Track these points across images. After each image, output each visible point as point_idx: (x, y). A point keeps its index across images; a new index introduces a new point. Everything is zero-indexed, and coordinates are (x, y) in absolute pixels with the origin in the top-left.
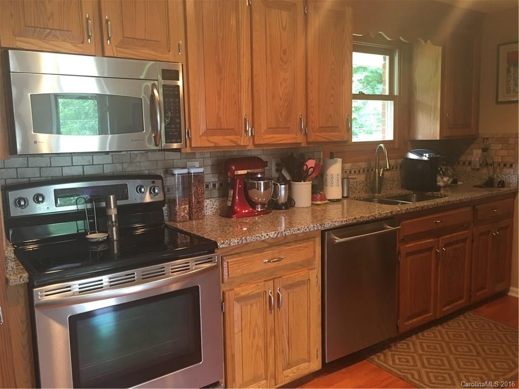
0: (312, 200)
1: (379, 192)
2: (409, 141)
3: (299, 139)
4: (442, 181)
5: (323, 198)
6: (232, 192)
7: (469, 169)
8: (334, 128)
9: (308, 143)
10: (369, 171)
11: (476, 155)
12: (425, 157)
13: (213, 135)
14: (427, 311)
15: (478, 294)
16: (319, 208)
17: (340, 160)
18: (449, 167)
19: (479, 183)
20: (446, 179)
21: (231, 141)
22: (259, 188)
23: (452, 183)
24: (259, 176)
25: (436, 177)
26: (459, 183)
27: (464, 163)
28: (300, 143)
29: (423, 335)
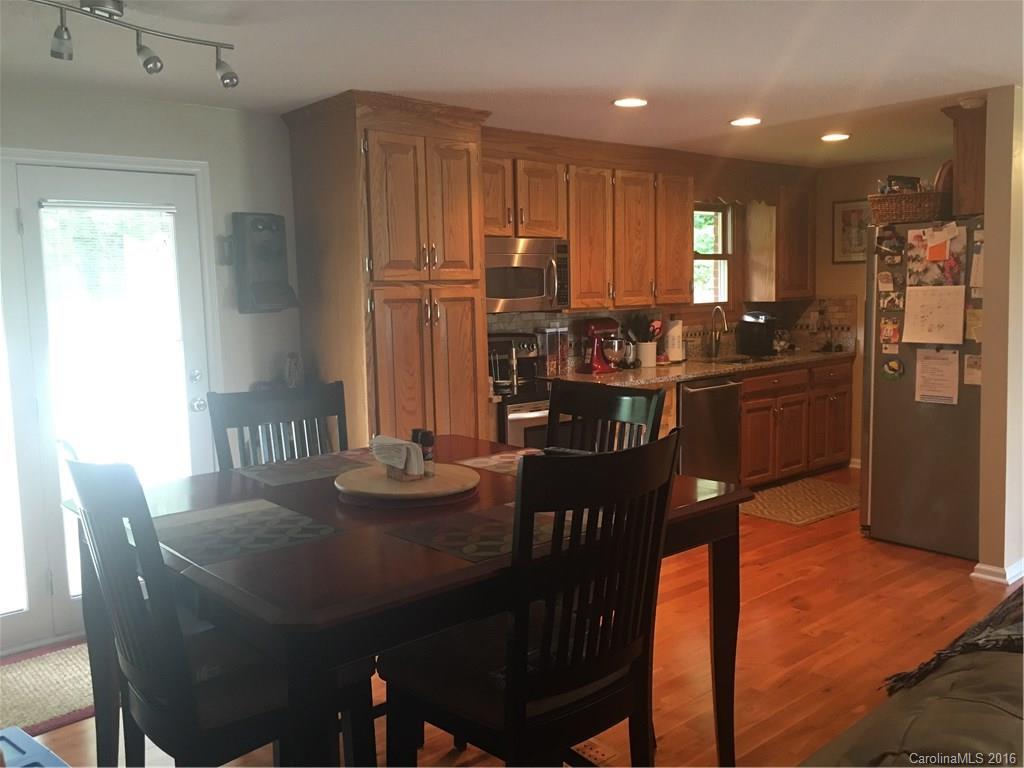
0: (657, 360)
2: (745, 303)
3: (650, 301)
4: (779, 345)
5: (667, 359)
6: (591, 350)
7: (806, 333)
8: (678, 291)
9: (657, 305)
10: (704, 334)
11: (813, 318)
12: (762, 319)
13: (585, 298)
14: (765, 470)
15: (817, 460)
16: (662, 369)
17: (681, 322)
18: (786, 331)
19: (816, 348)
20: (782, 343)
21: (598, 303)
22: (613, 347)
23: (790, 347)
24: (614, 335)
25: (772, 342)
26: (797, 349)
27: (801, 327)
28: (649, 306)
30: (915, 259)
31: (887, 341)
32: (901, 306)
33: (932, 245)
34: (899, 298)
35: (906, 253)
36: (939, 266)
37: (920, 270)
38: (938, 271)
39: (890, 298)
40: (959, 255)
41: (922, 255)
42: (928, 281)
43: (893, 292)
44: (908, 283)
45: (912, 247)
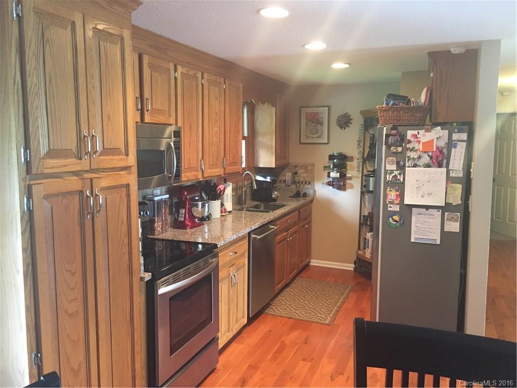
0: (221, 213)
1: (245, 205)
3: (221, 172)
5: (225, 211)
7: (284, 185)
8: (235, 164)
9: (224, 174)
11: (288, 176)
12: (268, 179)
14: (284, 279)
15: (301, 265)
16: (224, 218)
21: (195, 176)
24: (197, 198)
25: (272, 192)
28: (220, 175)
29: (283, 294)
30: (412, 150)
31: (392, 203)
32: (402, 180)
33: (424, 141)
34: (400, 174)
35: (406, 145)
36: (429, 155)
37: (416, 157)
38: (428, 158)
39: (393, 175)
40: (442, 148)
41: (416, 148)
42: (420, 165)
43: (396, 170)
44: (407, 164)
45: (410, 142)
